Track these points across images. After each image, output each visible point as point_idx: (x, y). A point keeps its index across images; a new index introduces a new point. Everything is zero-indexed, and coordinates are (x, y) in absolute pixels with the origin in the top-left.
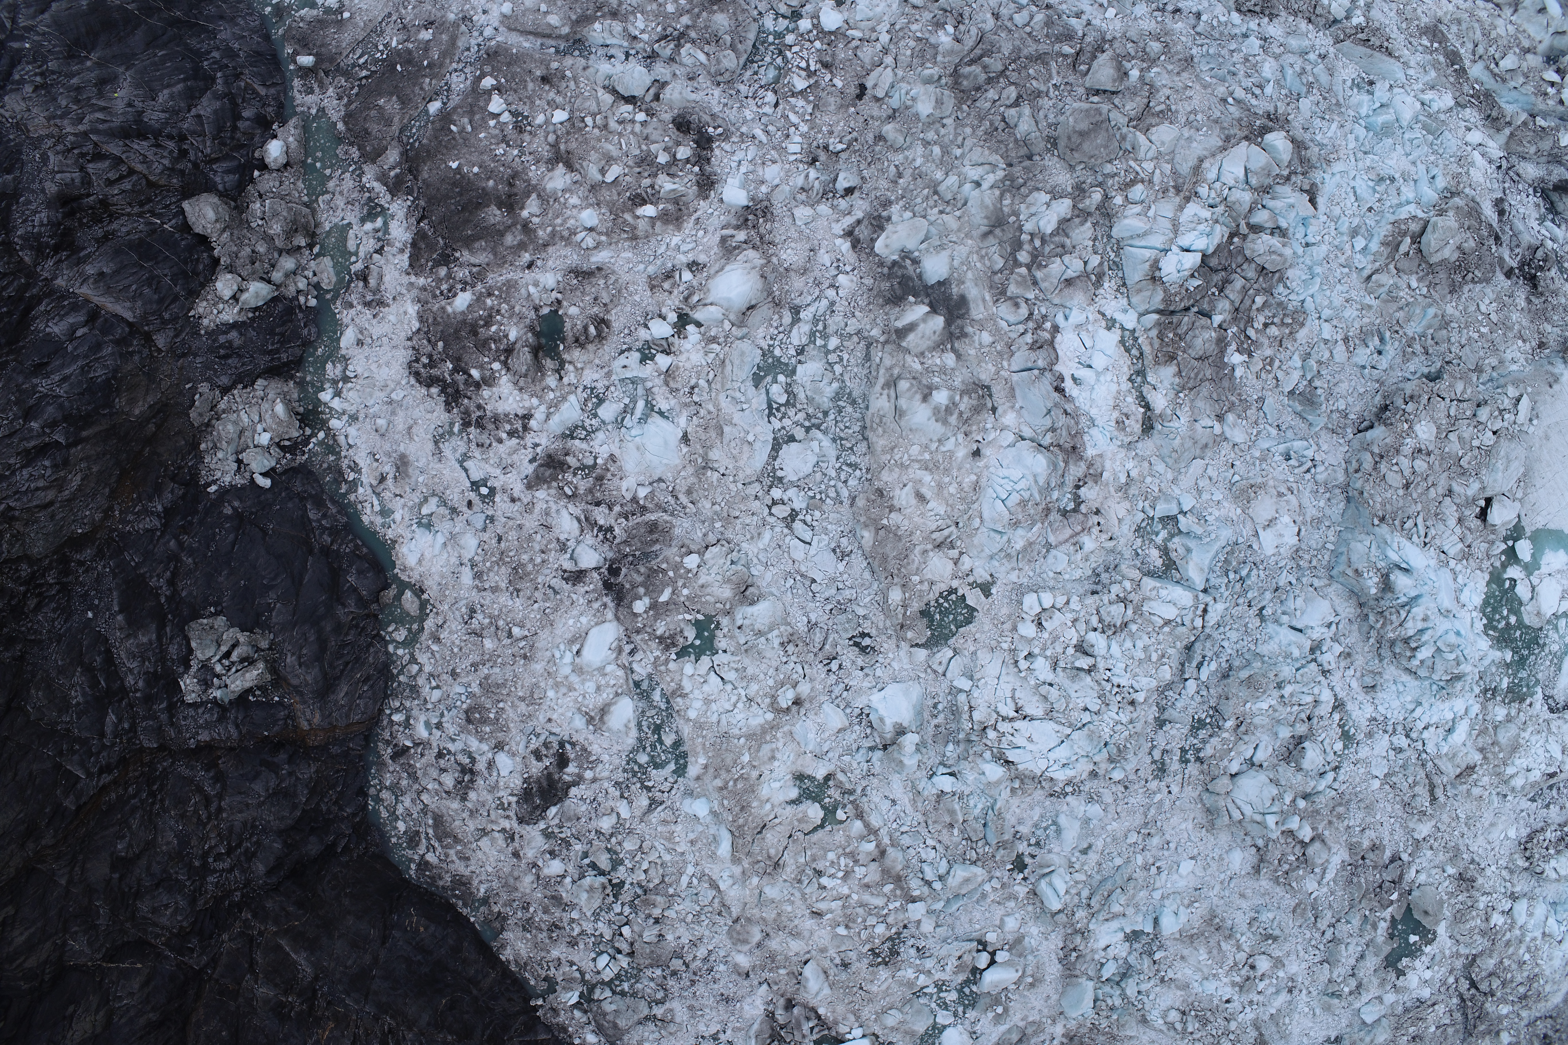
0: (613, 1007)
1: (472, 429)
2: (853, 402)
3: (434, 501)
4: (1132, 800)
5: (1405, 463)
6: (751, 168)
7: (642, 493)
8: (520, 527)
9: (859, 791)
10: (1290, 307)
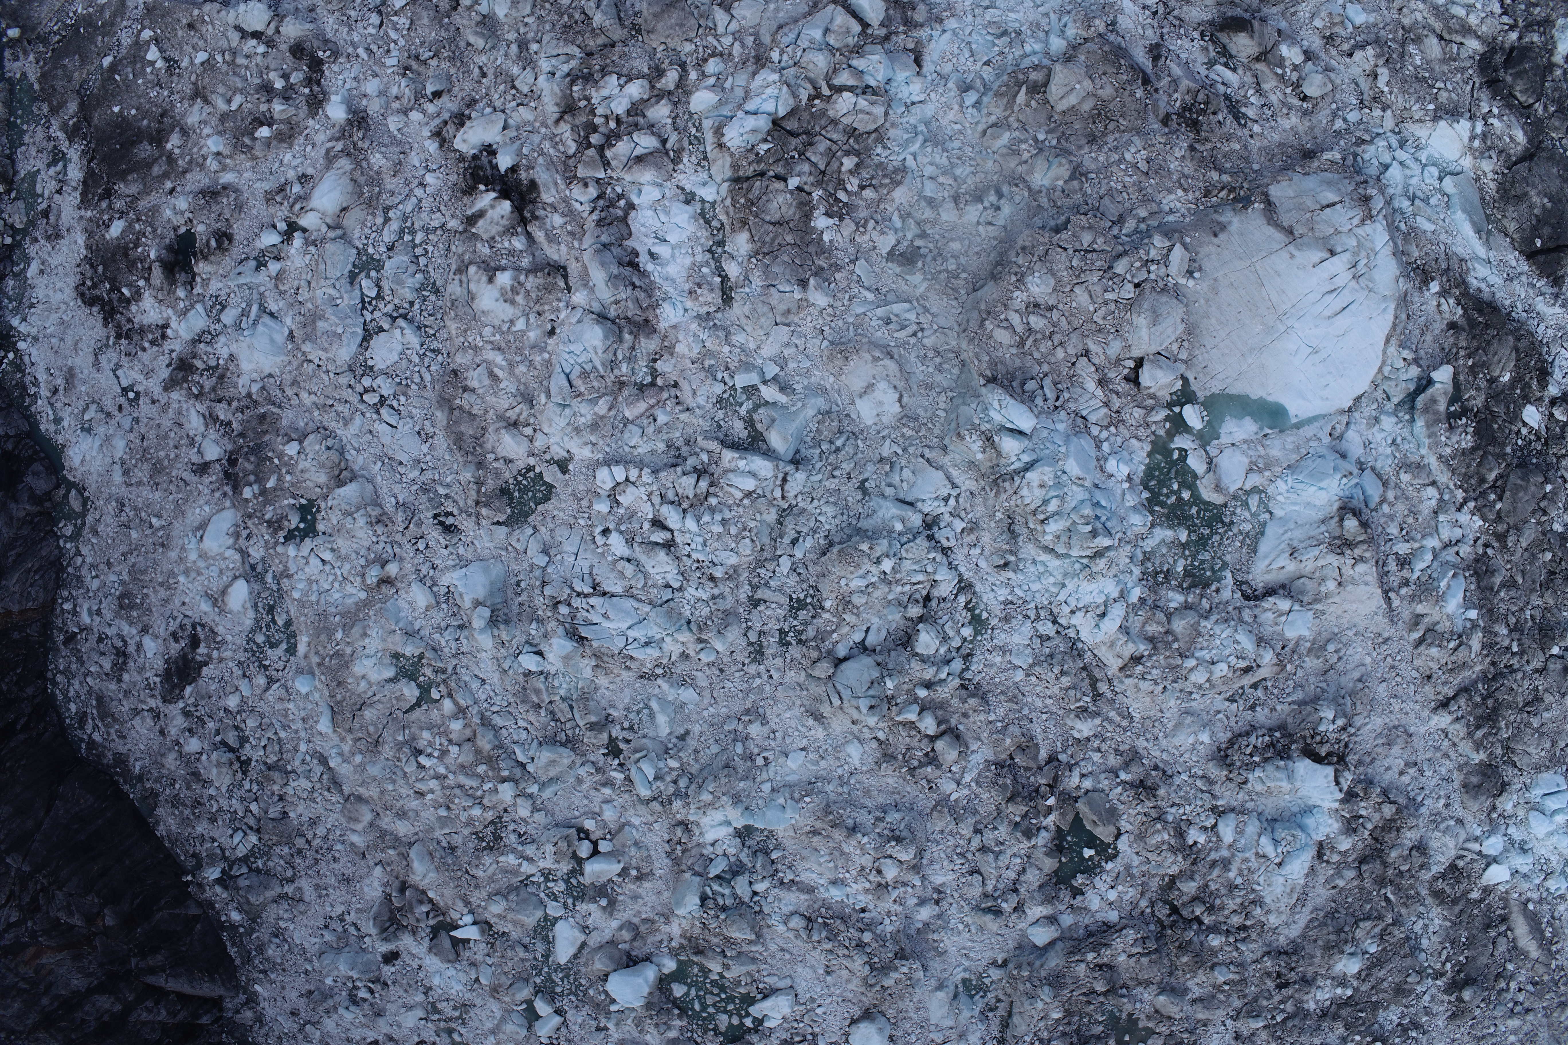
0: (247, 883)
1: (123, 341)
2: (437, 292)
3: (93, 407)
4: (728, 684)
5: (1015, 319)
6: (355, 84)
7: (254, 389)
8: (159, 425)
9: (450, 670)
10: (890, 168)
